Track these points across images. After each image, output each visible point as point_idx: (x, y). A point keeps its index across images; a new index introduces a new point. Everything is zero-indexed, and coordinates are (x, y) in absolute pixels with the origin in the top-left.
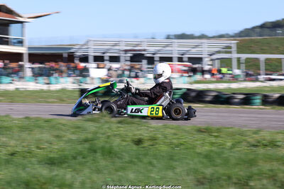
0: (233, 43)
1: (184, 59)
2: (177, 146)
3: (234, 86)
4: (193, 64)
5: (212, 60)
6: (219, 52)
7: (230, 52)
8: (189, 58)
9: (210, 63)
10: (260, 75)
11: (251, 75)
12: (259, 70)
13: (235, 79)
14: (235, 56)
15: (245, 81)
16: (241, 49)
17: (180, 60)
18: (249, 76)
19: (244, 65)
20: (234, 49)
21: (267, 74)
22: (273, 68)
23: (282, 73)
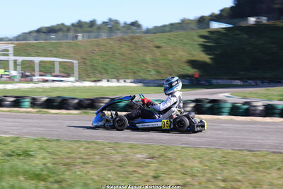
0: (10, 47)
3: (9, 87)
7: (7, 55)
10: (34, 76)
11: (27, 76)
12: (34, 71)
13: (11, 79)
14: (11, 58)
15: (20, 82)
16: (17, 53)
18: (25, 77)
19: (20, 67)
20: (11, 51)
21: (40, 75)
22: (46, 69)
23: (56, 74)
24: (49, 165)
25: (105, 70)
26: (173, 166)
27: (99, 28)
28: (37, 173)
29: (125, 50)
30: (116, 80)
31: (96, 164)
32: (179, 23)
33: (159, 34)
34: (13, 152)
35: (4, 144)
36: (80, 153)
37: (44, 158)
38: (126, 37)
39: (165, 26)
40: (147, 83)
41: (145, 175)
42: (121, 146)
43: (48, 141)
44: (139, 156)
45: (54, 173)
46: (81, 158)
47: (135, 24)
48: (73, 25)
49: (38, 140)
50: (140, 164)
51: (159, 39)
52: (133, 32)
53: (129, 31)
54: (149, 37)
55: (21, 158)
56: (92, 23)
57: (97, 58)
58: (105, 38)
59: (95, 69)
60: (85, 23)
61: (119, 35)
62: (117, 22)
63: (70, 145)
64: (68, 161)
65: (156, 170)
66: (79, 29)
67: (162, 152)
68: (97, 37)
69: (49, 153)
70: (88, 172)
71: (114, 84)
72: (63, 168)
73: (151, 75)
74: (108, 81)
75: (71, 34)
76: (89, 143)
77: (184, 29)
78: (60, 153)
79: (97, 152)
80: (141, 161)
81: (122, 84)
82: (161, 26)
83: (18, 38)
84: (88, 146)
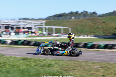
0: (43, 22)
1: (25, 28)
2: (13, 66)
3: (43, 38)
4: (28, 30)
5: (35, 28)
6: (38, 25)
7: (42, 25)
8: (27, 27)
9: (35, 29)
10: (53, 34)
11: (50, 34)
12: (53, 32)
13: (44, 35)
14: (44, 27)
15: (47, 36)
16: (46, 25)
17: (23, 28)
18: (50, 35)
19: (47, 30)
20: (44, 24)
21: (56, 34)
22: (58, 31)
23: (62, 33)
24: (59, 70)
25: (82, 31)
26: (110, 71)
27: (80, 14)
28: (54, 73)
29: (90, 23)
30: (86, 36)
31: (78, 70)
32: (112, 13)
33: (104, 17)
34: (44, 65)
35: (41, 62)
36: (72, 65)
37: (57, 67)
38: (91, 18)
39: (107, 14)
40: (99, 37)
41: (99, 75)
42: (89, 63)
43: (59, 60)
44: (96, 67)
45: (61, 73)
46: (72, 68)
47: (94, 13)
48: (69, 13)
49: (54, 60)
50: (96, 70)
51: (104, 19)
52: (94, 16)
53: (92, 16)
54: (100, 18)
55: (48, 67)
56: (77, 13)
57: (79, 27)
58: (82, 18)
59: (78, 31)
60: (74, 12)
61: (88, 17)
62: (87, 12)
63: (68, 62)
64: (67, 68)
65: (103, 73)
66: (71, 15)
67: (105, 65)
68: (79, 18)
69: (59, 65)
70: (75, 73)
71: (86, 37)
72: (65, 72)
73: (101, 34)
74: (83, 36)
75: (68, 17)
76: (75, 61)
77: (115, 15)
78: (63, 65)
79: (79, 65)
80: (97, 69)
81: (89, 37)
82: (105, 14)
83: (47, 19)
84: (75, 62)
